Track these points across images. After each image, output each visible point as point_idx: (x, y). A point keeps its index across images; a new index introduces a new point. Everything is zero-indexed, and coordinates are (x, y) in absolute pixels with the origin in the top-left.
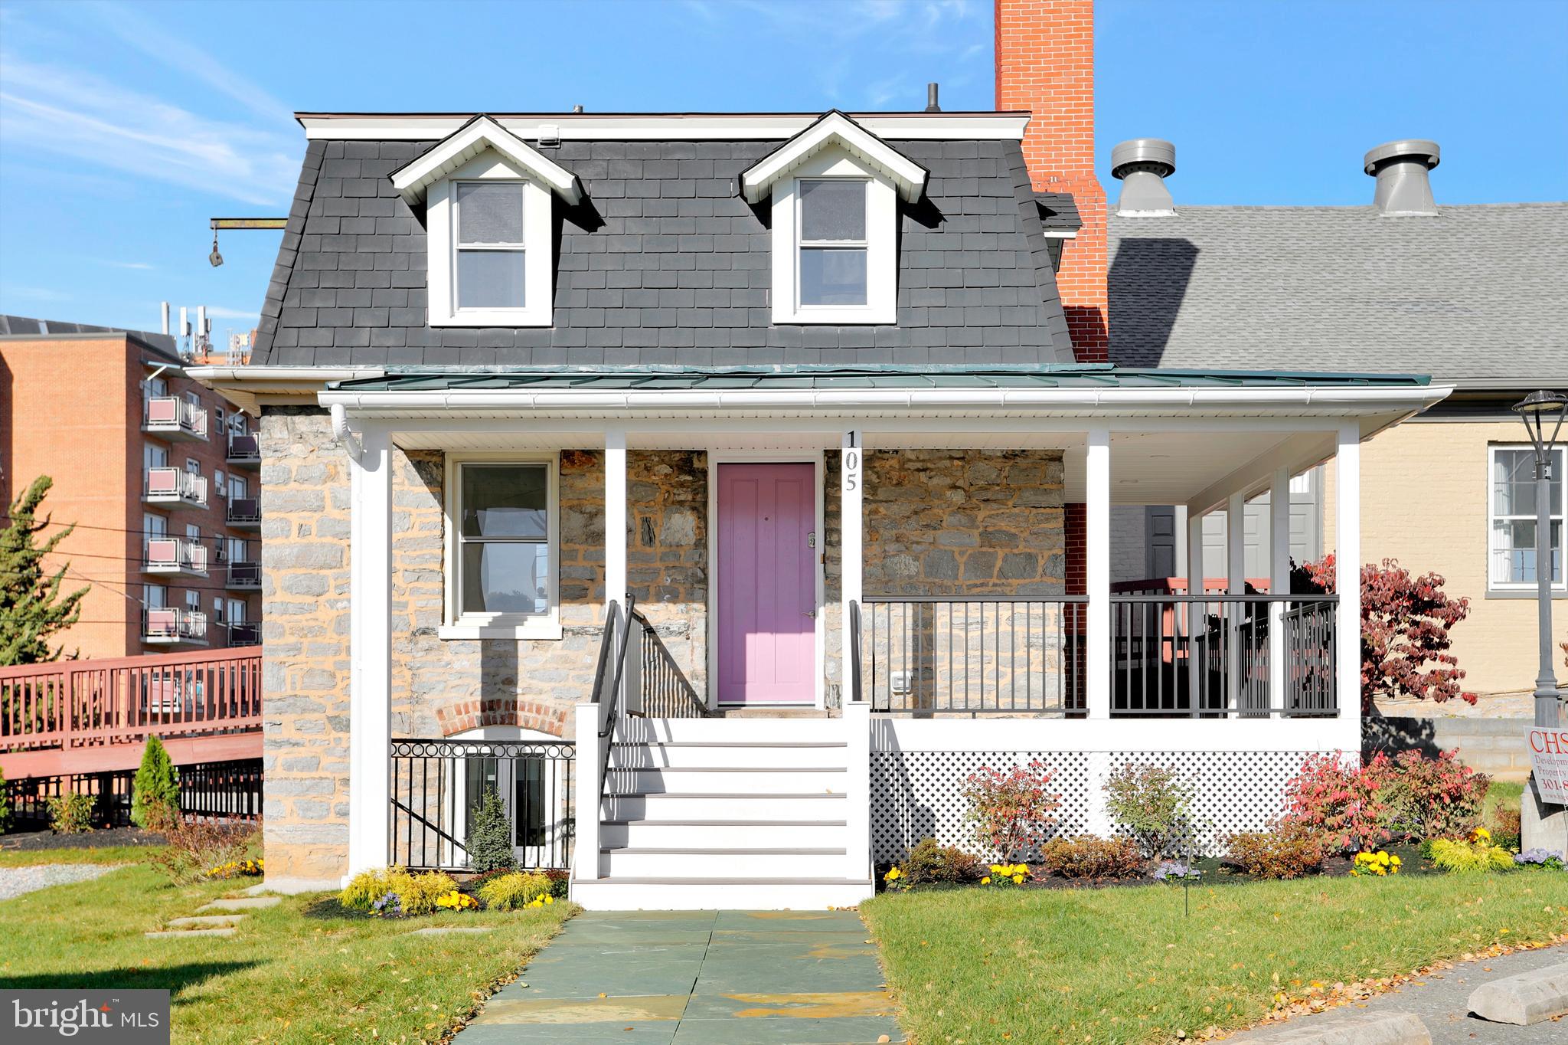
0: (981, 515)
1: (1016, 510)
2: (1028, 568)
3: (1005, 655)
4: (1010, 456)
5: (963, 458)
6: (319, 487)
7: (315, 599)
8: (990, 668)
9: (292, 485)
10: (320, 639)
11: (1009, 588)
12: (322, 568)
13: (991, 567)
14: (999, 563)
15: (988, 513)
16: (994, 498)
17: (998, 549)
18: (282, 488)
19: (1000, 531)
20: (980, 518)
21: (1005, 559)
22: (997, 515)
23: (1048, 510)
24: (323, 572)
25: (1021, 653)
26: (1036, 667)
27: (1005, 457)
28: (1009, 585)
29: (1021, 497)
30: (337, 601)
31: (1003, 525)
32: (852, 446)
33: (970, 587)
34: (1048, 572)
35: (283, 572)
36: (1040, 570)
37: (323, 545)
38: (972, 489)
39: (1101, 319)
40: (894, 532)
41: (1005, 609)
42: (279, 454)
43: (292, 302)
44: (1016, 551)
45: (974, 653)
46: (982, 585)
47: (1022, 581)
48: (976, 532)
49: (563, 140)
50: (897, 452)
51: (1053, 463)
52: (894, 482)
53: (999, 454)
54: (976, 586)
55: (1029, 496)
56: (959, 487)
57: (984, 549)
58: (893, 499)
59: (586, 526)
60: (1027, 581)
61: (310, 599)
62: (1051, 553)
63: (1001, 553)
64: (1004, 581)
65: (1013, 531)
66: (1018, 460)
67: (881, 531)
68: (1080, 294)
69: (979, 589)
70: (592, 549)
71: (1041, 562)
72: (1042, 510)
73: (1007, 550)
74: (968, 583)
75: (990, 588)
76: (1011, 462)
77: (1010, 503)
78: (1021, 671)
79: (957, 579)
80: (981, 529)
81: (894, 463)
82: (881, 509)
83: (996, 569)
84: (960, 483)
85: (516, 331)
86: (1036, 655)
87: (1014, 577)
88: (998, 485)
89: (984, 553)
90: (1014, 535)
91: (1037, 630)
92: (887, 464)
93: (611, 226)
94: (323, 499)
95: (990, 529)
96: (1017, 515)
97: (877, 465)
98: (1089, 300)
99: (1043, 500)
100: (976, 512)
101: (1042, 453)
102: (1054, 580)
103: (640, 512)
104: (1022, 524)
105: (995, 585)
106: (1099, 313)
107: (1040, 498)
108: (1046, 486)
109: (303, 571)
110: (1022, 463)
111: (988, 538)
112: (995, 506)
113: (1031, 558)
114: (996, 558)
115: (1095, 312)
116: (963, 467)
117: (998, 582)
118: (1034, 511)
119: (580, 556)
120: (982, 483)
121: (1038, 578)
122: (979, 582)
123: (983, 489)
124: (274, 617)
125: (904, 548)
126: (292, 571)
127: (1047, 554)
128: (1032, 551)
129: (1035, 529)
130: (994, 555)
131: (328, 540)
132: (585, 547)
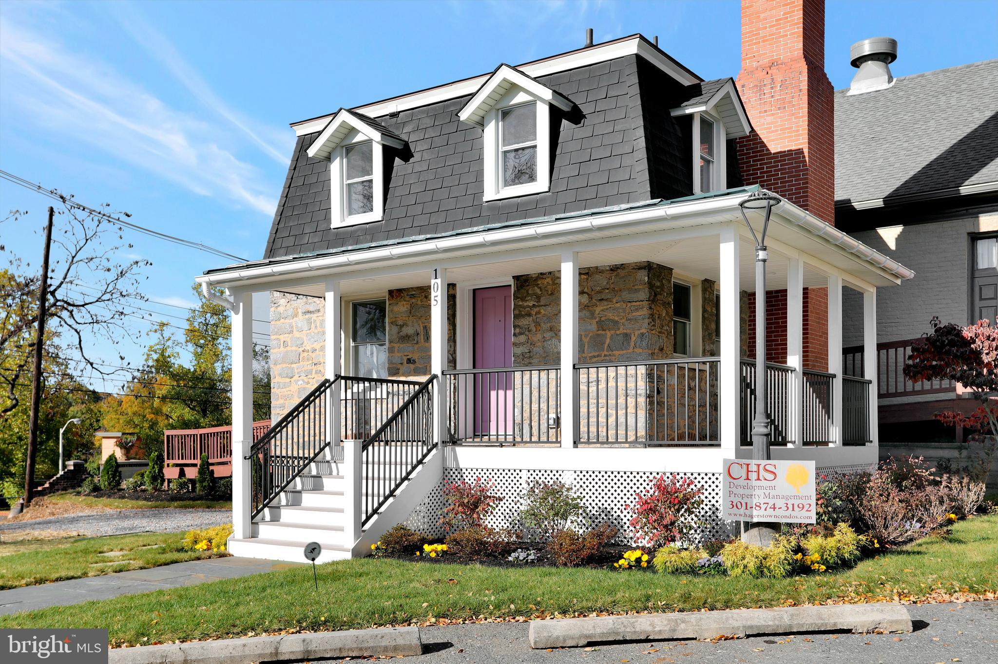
0: (598, 310)
1: (618, 305)
2: (625, 343)
3: (612, 402)
4: (615, 269)
5: (587, 274)
6: (291, 321)
7: (289, 380)
8: (602, 411)
9: (282, 320)
10: (292, 401)
11: (614, 358)
12: (292, 363)
13: (603, 344)
14: (608, 341)
15: (602, 308)
16: (606, 298)
17: (607, 332)
18: (278, 322)
19: (609, 320)
20: (597, 312)
21: (611, 338)
22: (607, 309)
23: (638, 303)
24: (293, 365)
25: (621, 400)
26: (631, 410)
27: (611, 270)
28: (614, 355)
29: (620, 296)
30: (298, 380)
31: (610, 315)
32: (436, 278)
33: (591, 358)
34: (637, 345)
35: (278, 366)
36: (632, 344)
37: (292, 351)
38: (593, 293)
39: (804, 157)
40: (549, 325)
41: (612, 372)
42: (276, 305)
43: (282, 225)
44: (618, 332)
45: (593, 401)
46: (598, 356)
47: (622, 352)
48: (594, 322)
49: (400, 112)
50: (550, 273)
51: (640, 271)
52: (550, 293)
53: (608, 268)
54: (595, 357)
55: (626, 295)
56: (585, 293)
57: (600, 332)
58: (548, 303)
59: (399, 333)
60: (624, 352)
61: (288, 380)
62: (639, 332)
63: (609, 334)
64: (610, 352)
65: (616, 319)
66: (619, 271)
67: (542, 325)
68: (789, 141)
69: (596, 359)
70: (402, 345)
71: (633, 338)
72: (634, 304)
73: (612, 332)
74: (590, 355)
75: (602, 358)
76: (615, 273)
77: (614, 301)
78: (621, 413)
79: (584, 353)
80: (597, 320)
81: (549, 280)
82: (542, 311)
83: (606, 345)
84: (586, 290)
85: (368, 226)
86: (631, 401)
87: (616, 350)
88: (608, 289)
89: (598, 335)
90: (617, 322)
91: (631, 385)
92: (545, 282)
93: (417, 157)
94: (292, 327)
95: (602, 319)
96: (618, 308)
97: (539, 283)
98: (796, 145)
99: (634, 296)
100: (595, 308)
101: (634, 265)
102: (641, 351)
103: (423, 323)
104: (622, 314)
105: (605, 356)
106: (803, 153)
107: (633, 296)
108: (636, 287)
109: (284, 366)
110: (622, 273)
111: (601, 325)
112: (606, 303)
113: (627, 336)
114: (606, 338)
115: (800, 152)
116: (587, 279)
117: (606, 353)
118: (629, 304)
119: (396, 350)
120: (598, 288)
121: (631, 350)
122: (596, 354)
123: (599, 292)
124: (275, 389)
125: (554, 335)
126: (281, 365)
127: (637, 333)
128: (628, 331)
129: (630, 317)
130: (605, 336)
131: (294, 348)
132: (398, 345)
